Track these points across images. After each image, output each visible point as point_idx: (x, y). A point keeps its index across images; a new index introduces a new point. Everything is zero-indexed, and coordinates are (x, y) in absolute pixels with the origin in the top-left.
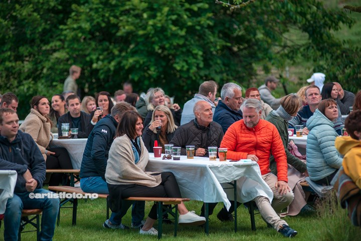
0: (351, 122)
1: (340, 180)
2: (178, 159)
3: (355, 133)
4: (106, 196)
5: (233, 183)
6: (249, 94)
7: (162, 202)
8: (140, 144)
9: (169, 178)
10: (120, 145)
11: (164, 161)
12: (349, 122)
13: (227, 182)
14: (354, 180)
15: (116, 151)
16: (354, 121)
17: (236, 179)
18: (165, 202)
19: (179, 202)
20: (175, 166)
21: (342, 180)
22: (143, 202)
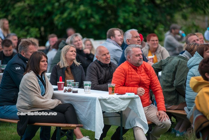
0: (204, 65)
1: (194, 115)
2: (76, 92)
3: (206, 74)
4: (16, 122)
5: (120, 113)
6: (150, 39)
7: (60, 127)
8: (45, 80)
9: (69, 109)
10: (28, 81)
11: (65, 93)
12: (202, 65)
13: (115, 112)
14: (205, 115)
15: (25, 86)
16: (206, 64)
17: (123, 110)
18: (63, 127)
19: (75, 128)
20: (73, 98)
21: (196, 115)
22: (49, 127)
